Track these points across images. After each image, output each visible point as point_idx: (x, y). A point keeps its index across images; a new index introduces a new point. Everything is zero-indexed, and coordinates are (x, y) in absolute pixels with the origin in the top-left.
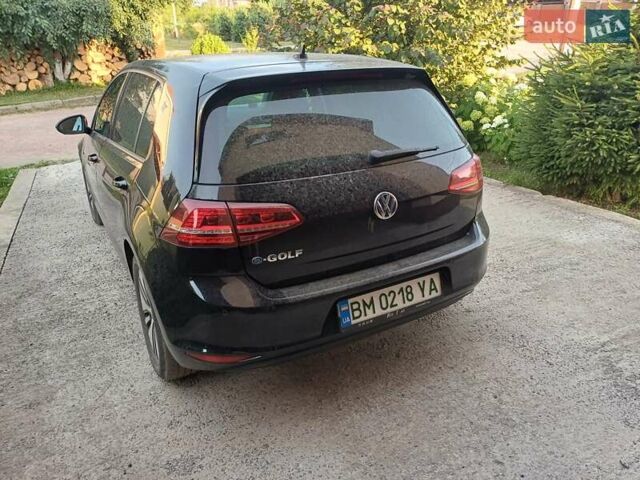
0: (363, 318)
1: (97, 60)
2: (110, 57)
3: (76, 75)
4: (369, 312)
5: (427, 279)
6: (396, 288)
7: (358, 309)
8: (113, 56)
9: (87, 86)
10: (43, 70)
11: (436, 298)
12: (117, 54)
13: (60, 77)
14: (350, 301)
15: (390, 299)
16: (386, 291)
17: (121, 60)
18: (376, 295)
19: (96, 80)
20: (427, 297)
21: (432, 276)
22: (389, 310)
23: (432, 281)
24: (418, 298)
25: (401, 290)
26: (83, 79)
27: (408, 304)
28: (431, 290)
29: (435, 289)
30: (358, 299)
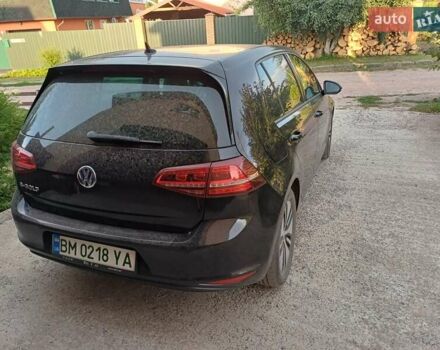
0: (66, 254)
1: (355, 38)
2: (364, 37)
3: (338, 49)
4: (72, 252)
5: (124, 252)
6: (96, 246)
7: (65, 246)
8: (368, 36)
9: (343, 58)
10: (318, 46)
11: (127, 271)
12: (371, 34)
13: (327, 51)
14: (61, 237)
15: (89, 251)
16: (88, 244)
17: (373, 38)
18: (79, 243)
19: (350, 54)
20: (120, 265)
21: (129, 252)
22: (86, 258)
23: (127, 255)
24: (111, 262)
25: (99, 249)
26: (341, 53)
27: (102, 262)
28: (125, 262)
29: (129, 263)
30: (67, 239)
